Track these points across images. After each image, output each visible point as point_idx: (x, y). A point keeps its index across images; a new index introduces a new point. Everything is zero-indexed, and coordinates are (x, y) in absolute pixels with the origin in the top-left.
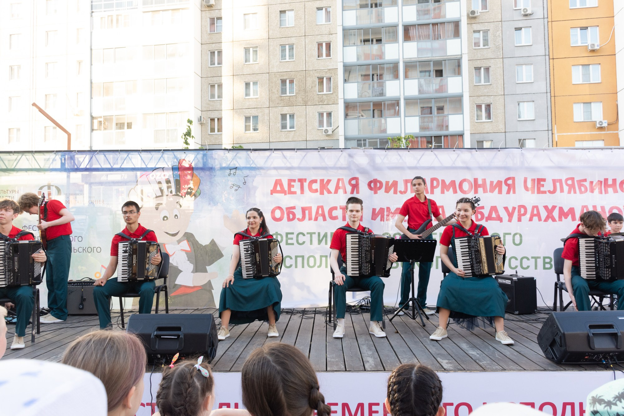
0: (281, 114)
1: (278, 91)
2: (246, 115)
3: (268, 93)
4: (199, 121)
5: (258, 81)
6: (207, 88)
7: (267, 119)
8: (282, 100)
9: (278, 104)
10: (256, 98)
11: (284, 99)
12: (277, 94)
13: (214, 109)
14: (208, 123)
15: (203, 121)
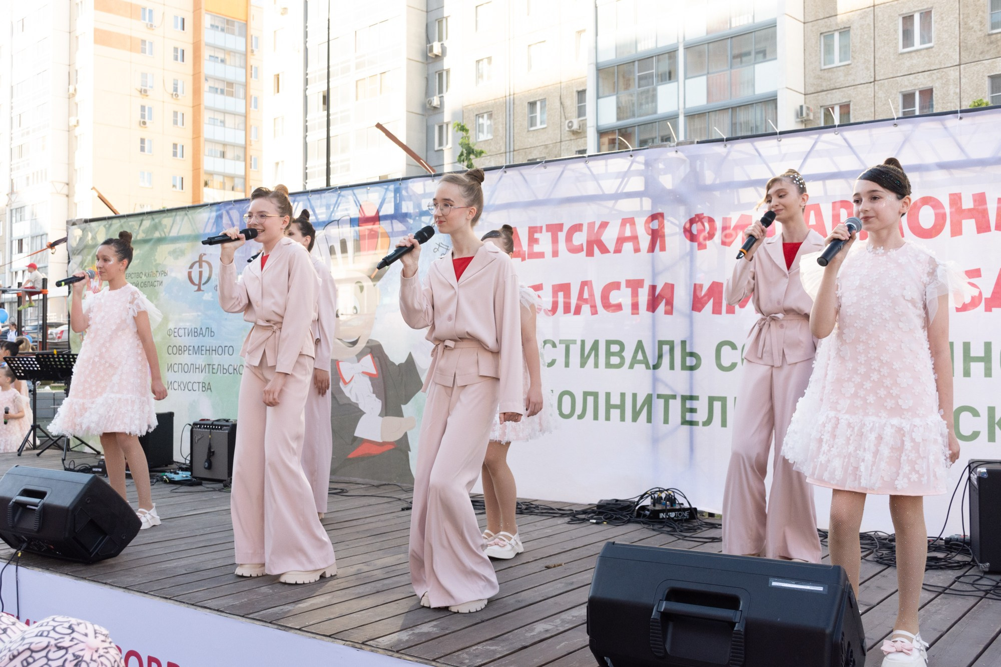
0: (990, 77)
1: (981, 23)
2: (903, 90)
3: (957, 32)
4: (798, 117)
5: (932, 8)
6: (817, 43)
7: (955, 93)
8: (991, 43)
9: (981, 53)
10: (927, 49)
11: (997, 41)
12: (981, 30)
13: (832, 86)
14: (819, 118)
15: (808, 115)
